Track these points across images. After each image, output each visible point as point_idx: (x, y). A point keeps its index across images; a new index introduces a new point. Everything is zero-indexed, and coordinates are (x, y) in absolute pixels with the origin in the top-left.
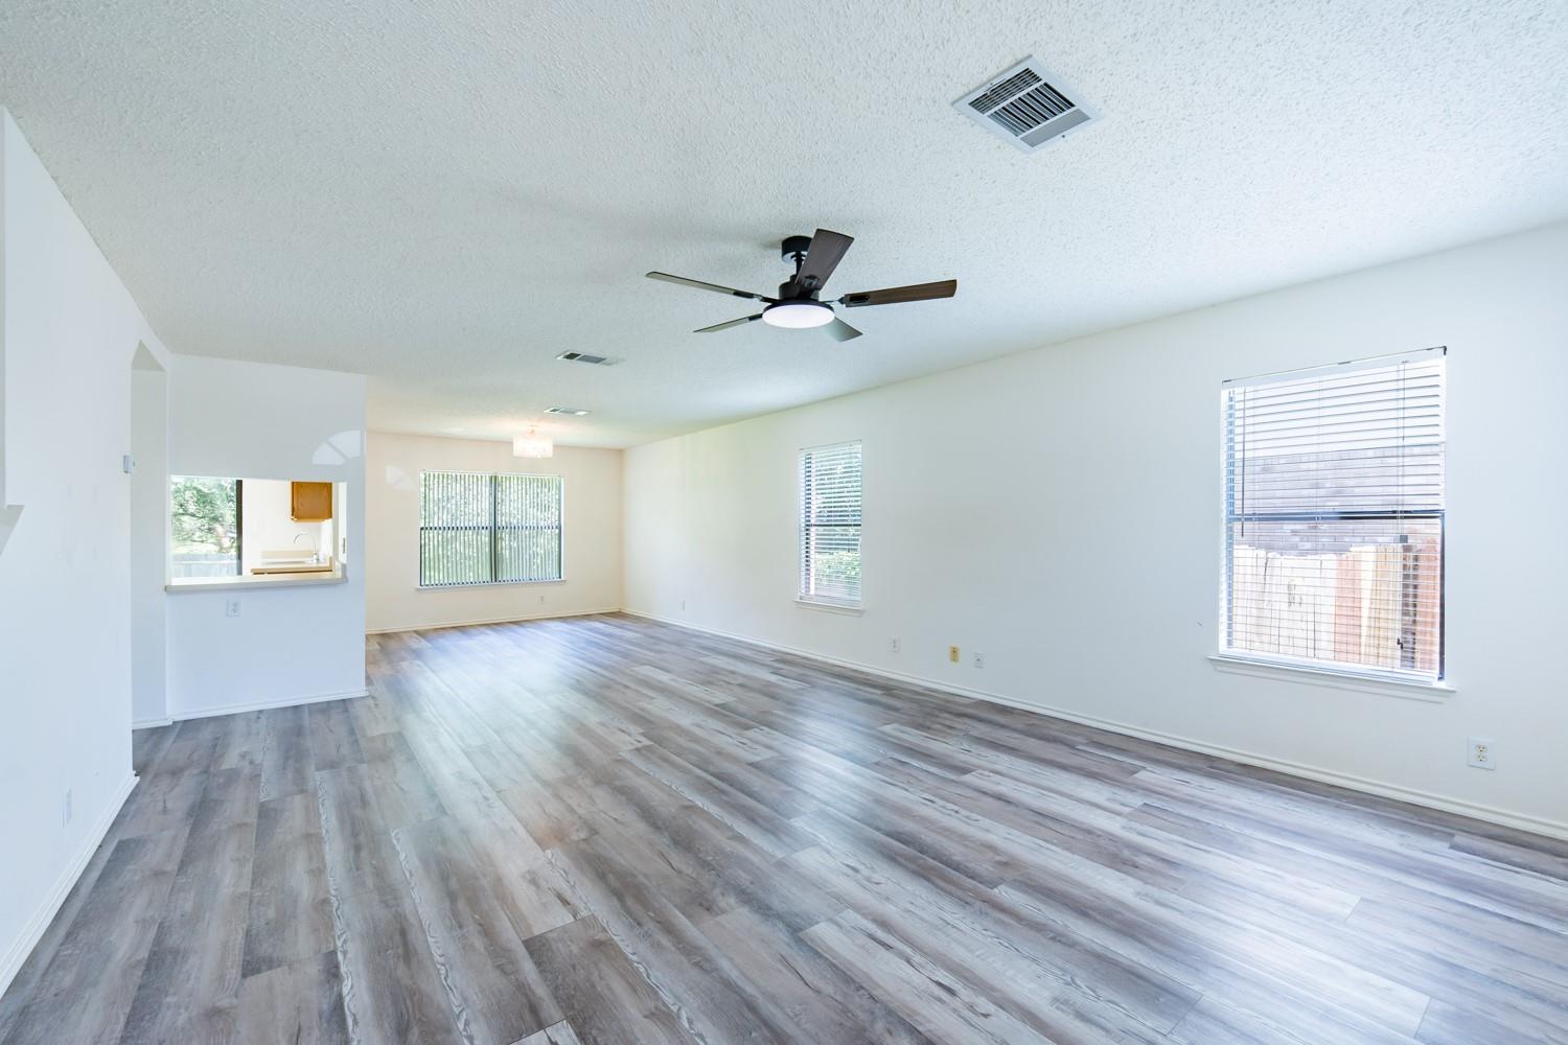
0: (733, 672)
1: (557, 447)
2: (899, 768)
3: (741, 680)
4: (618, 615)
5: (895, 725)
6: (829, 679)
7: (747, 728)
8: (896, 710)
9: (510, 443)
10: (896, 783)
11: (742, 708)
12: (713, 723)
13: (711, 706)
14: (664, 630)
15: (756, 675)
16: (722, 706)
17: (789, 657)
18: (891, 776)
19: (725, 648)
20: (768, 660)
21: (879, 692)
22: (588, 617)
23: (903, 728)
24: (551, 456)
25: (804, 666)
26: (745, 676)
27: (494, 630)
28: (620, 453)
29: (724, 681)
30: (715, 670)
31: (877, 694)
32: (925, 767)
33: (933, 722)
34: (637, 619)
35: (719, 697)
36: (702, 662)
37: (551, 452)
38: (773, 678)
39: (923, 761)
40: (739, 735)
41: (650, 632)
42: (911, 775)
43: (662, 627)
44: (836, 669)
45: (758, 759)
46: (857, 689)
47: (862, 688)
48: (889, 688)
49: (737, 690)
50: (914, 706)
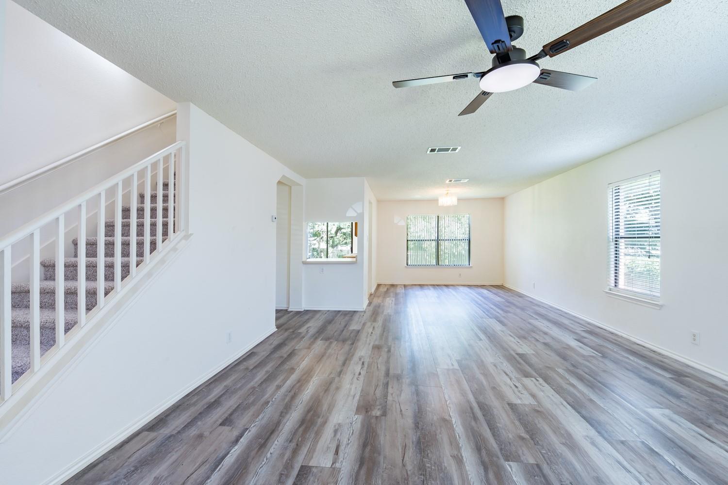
0: (546, 333)
1: (459, 200)
2: (646, 456)
3: (548, 340)
4: (501, 287)
5: (667, 412)
6: (623, 353)
7: (527, 375)
8: (678, 396)
9: (436, 200)
10: (632, 470)
11: (534, 360)
12: (507, 366)
13: (514, 354)
14: (520, 299)
15: (563, 339)
16: (521, 356)
17: (598, 330)
18: (631, 461)
19: (552, 315)
20: (579, 330)
21: (668, 375)
22: (483, 286)
23: (676, 417)
24: (456, 204)
25: (606, 339)
26: (553, 338)
27: (434, 288)
28: (503, 199)
29: (535, 338)
30: (535, 330)
31: (664, 377)
32: (679, 465)
33: (718, 422)
34: (509, 290)
35: (524, 348)
36: (529, 323)
37: (457, 202)
38: (574, 344)
39: (681, 459)
40: (518, 380)
41: (511, 299)
42: (654, 467)
43: (520, 297)
44: (635, 347)
45: (519, 402)
46: (646, 368)
47: (651, 367)
48: (680, 374)
49: (540, 346)
50: (704, 398)
